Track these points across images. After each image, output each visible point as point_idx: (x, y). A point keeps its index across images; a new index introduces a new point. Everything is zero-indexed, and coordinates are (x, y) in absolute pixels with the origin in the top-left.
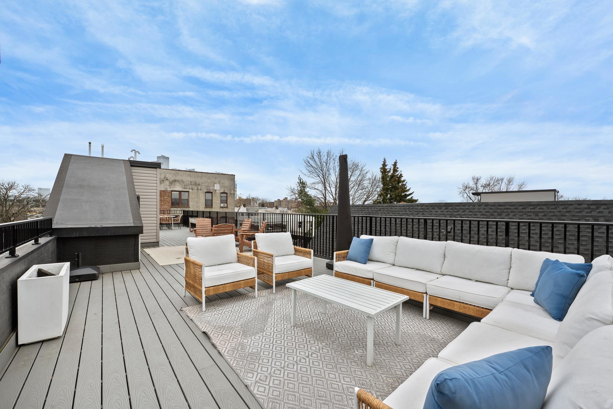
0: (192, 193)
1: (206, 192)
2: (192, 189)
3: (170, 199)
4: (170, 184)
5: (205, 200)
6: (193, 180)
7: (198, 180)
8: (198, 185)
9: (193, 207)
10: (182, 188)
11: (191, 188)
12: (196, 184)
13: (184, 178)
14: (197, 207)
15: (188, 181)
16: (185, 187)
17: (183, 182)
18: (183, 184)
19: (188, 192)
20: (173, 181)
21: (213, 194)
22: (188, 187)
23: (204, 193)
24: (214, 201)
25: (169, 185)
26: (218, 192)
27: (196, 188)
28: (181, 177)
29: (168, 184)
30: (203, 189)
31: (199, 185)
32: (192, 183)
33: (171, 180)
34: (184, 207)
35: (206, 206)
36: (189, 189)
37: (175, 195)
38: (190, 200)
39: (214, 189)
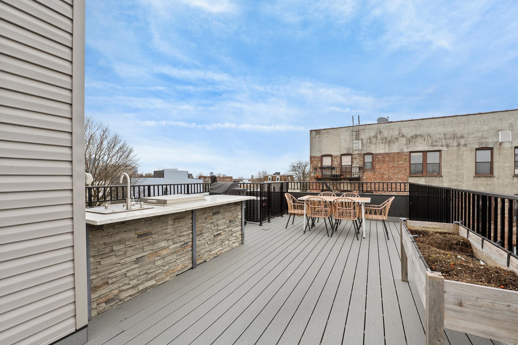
0: (447, 152)
1: (477, 149)
2: (447, 146)
3: (408, 164)
4: (408, 142)
5: (476, 163)
6: (449, 130)
7: (460, 130)
8: (460, 138)
9: (449, 176)
10: (429, 146)
11: (444, 144)
12: (454, 137)
13: (431, 130)
14: (457, 176)
15: (439, 134)
16: (434, 144)
17: (430, 136)
18: (430, 141)
19: (440, 151)
20: (412, 137)
21: (495, 151)
22: (440, 144)
23: (472, 150)
24: (495, 165)
25: (407, 144)
26: (506, 145)
27: (455, 144)
28: (426, 129)
29: (405, 142)
30: (469, 144)
31: (462, 137)
32: (448, 136)
33: (409, 136)
34: (432, 176)
35: (478, 175)
36: (442, 146)
37: (417, 159)
38: (443, 164)
39: (497, 142)
